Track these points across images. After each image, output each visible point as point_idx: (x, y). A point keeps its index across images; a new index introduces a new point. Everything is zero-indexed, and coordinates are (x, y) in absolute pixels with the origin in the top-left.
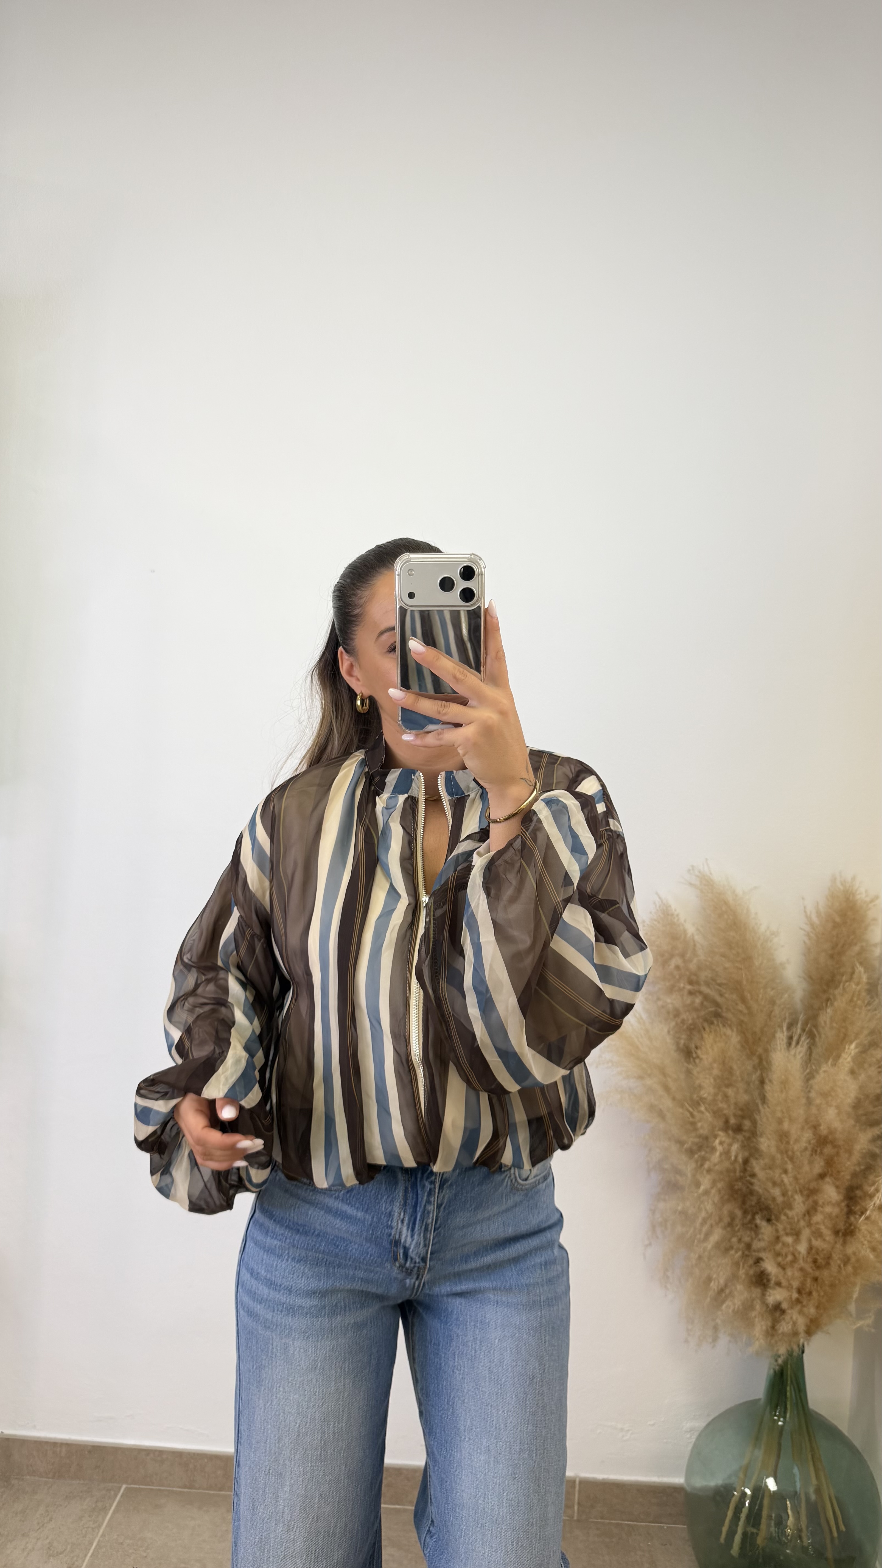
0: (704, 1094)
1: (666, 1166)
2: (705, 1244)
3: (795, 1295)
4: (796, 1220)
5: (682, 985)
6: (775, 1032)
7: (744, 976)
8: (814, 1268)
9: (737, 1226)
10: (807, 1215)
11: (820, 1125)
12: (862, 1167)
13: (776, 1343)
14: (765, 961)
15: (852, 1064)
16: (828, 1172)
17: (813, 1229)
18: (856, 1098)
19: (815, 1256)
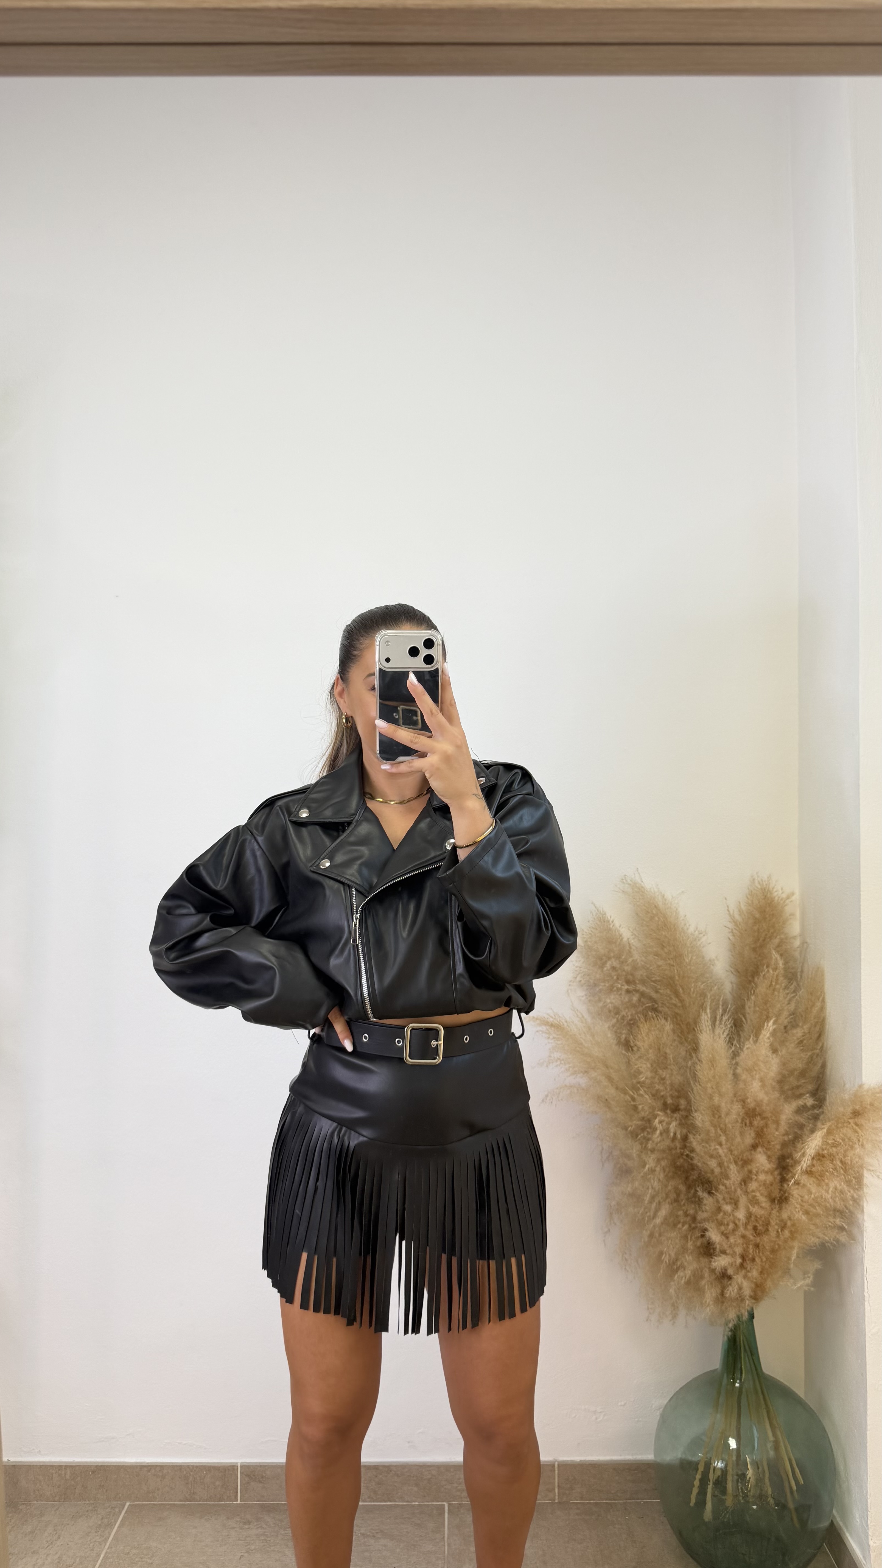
0: (642, 1078)
1: (616, 1153)
2: (654, 1221)
3: (739, 1261)
4: (733, 1188)
5: (620, 985)
6: (702, 1019)
7: (676, 972)
8: (755, 1235)
9: (682, 1200)
10: (743, 1184)
11: (747, 1099)
12: (790, 1137)
13: (726, 1309)
14: (694, 958)
15: (771, 1039)
16: (759, 1142)
17: (750, 1196)
18: (780, 1072)
19: (754, 1224)
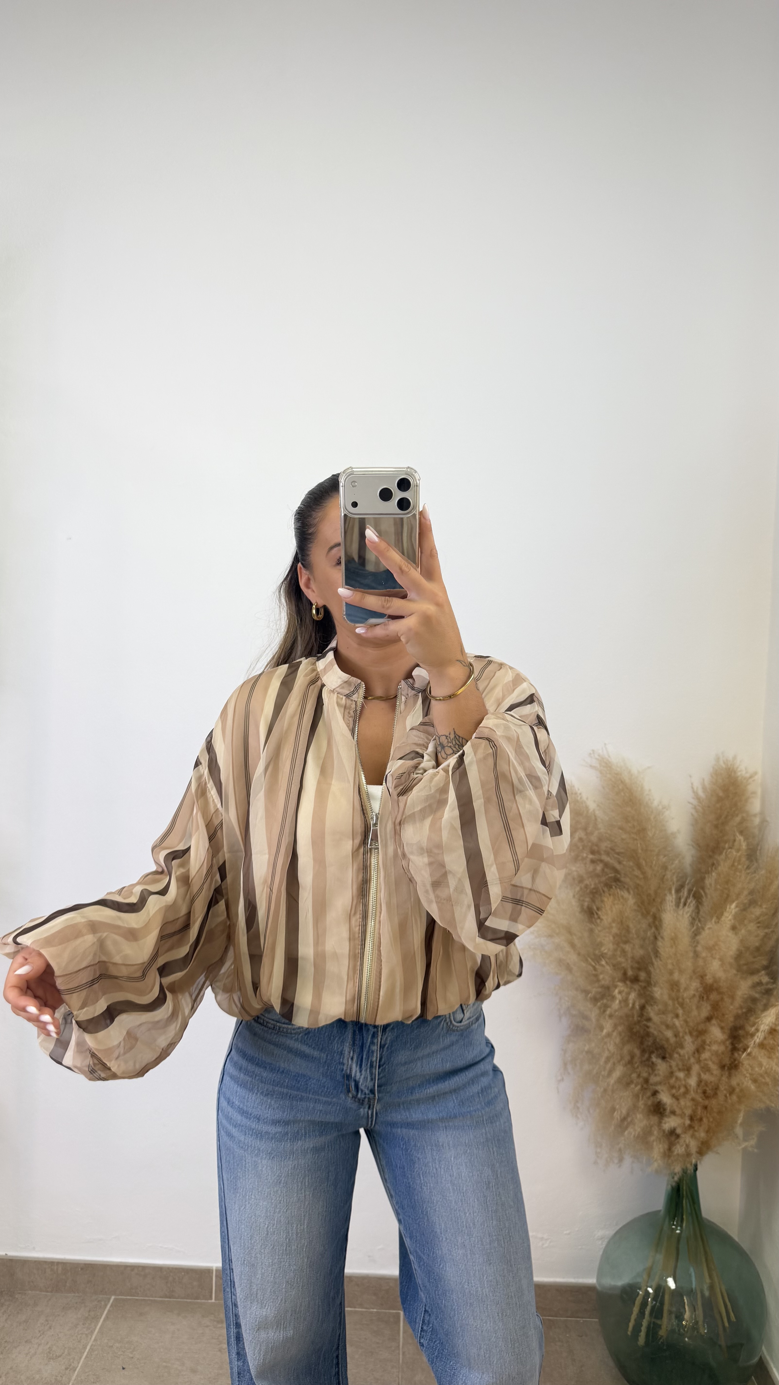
0: (604, 950)
1: (574, 1012)
2: (609, 1080)
3: (688, 1122)
4: (686, 1057)
5: (585, 855)
6: (665, 895)
7: (639, 845)
8: (704, 1098)
9: (636, 1063)
10: (696, 1053)
11: (706, 975)
12: (744, 1010)
13: (673, 1163)
14: (657, 832)
15: (733, 921)
16: (714, 1015)
17: (702, 1064)
18: (738, 950)
19: (705, 1088)
